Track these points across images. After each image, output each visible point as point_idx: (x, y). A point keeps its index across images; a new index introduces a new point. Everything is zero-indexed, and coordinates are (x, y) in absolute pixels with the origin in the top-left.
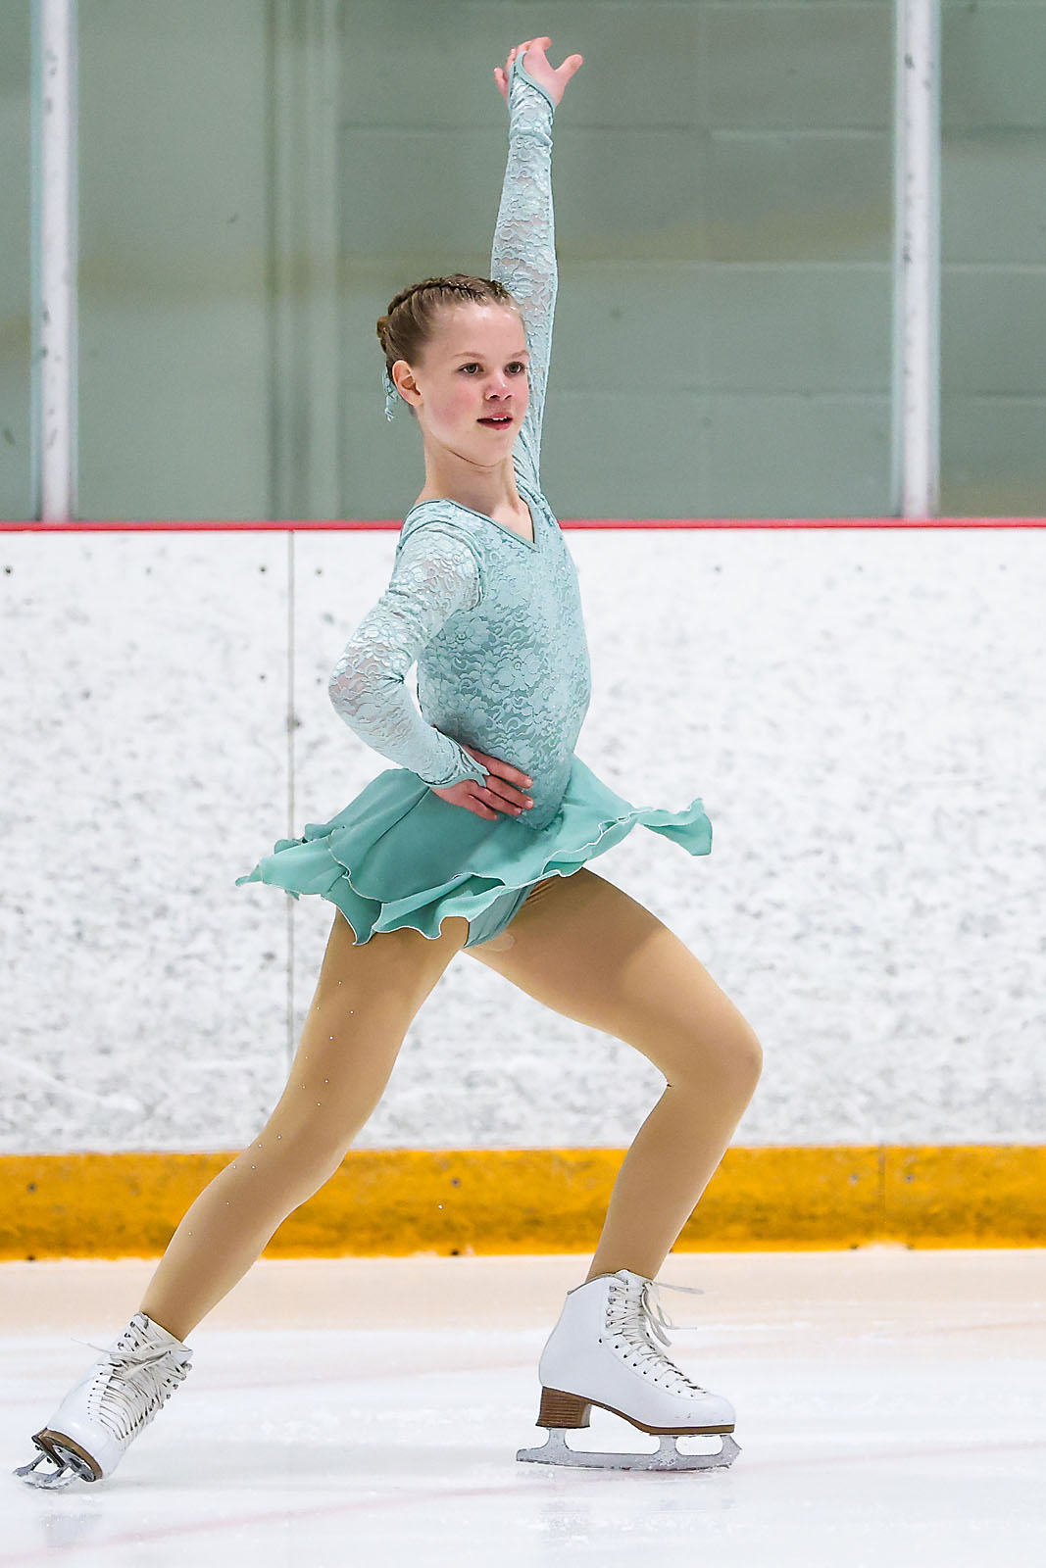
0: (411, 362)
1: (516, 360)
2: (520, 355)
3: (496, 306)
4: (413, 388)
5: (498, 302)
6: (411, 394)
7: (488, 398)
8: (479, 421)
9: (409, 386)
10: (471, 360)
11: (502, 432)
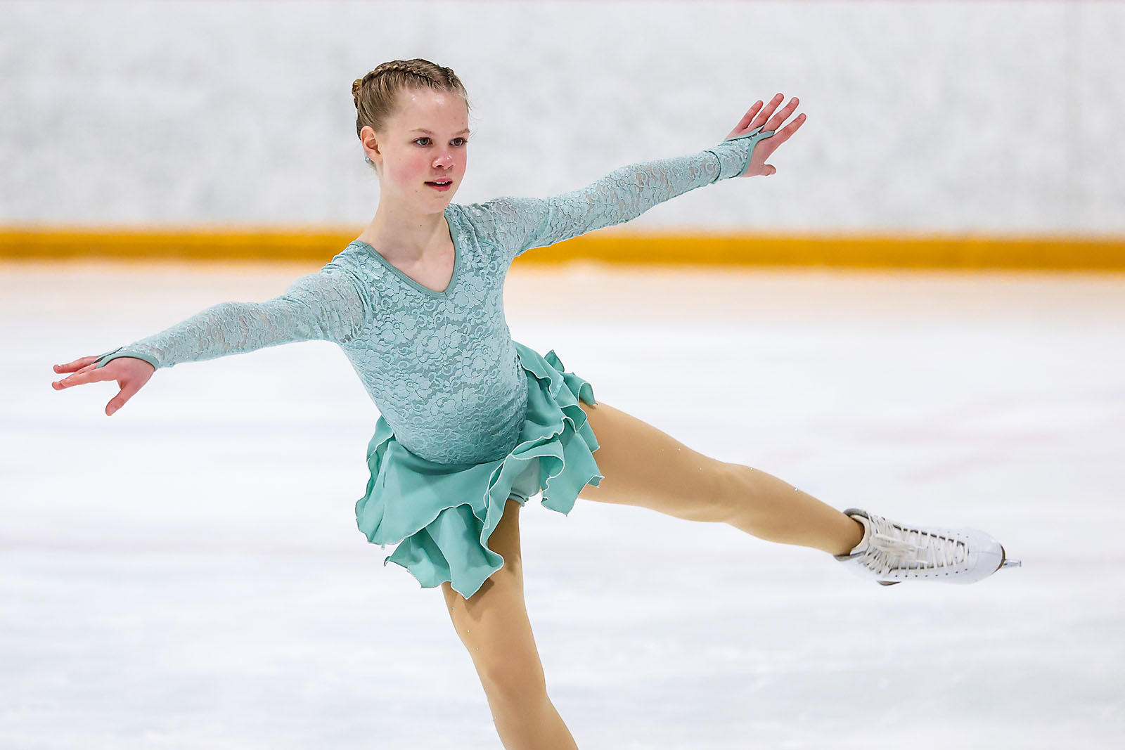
0: (376, 128)
1: (460, 136)
2: (464, 132)
3: (447, 93)
4: (376, 148)
5: (449, 90)
6: (373, 152)
7: (435, 166)
8: (426, 183)
9: (372, 146)
10: (424, 135)
11: (443, 193)
